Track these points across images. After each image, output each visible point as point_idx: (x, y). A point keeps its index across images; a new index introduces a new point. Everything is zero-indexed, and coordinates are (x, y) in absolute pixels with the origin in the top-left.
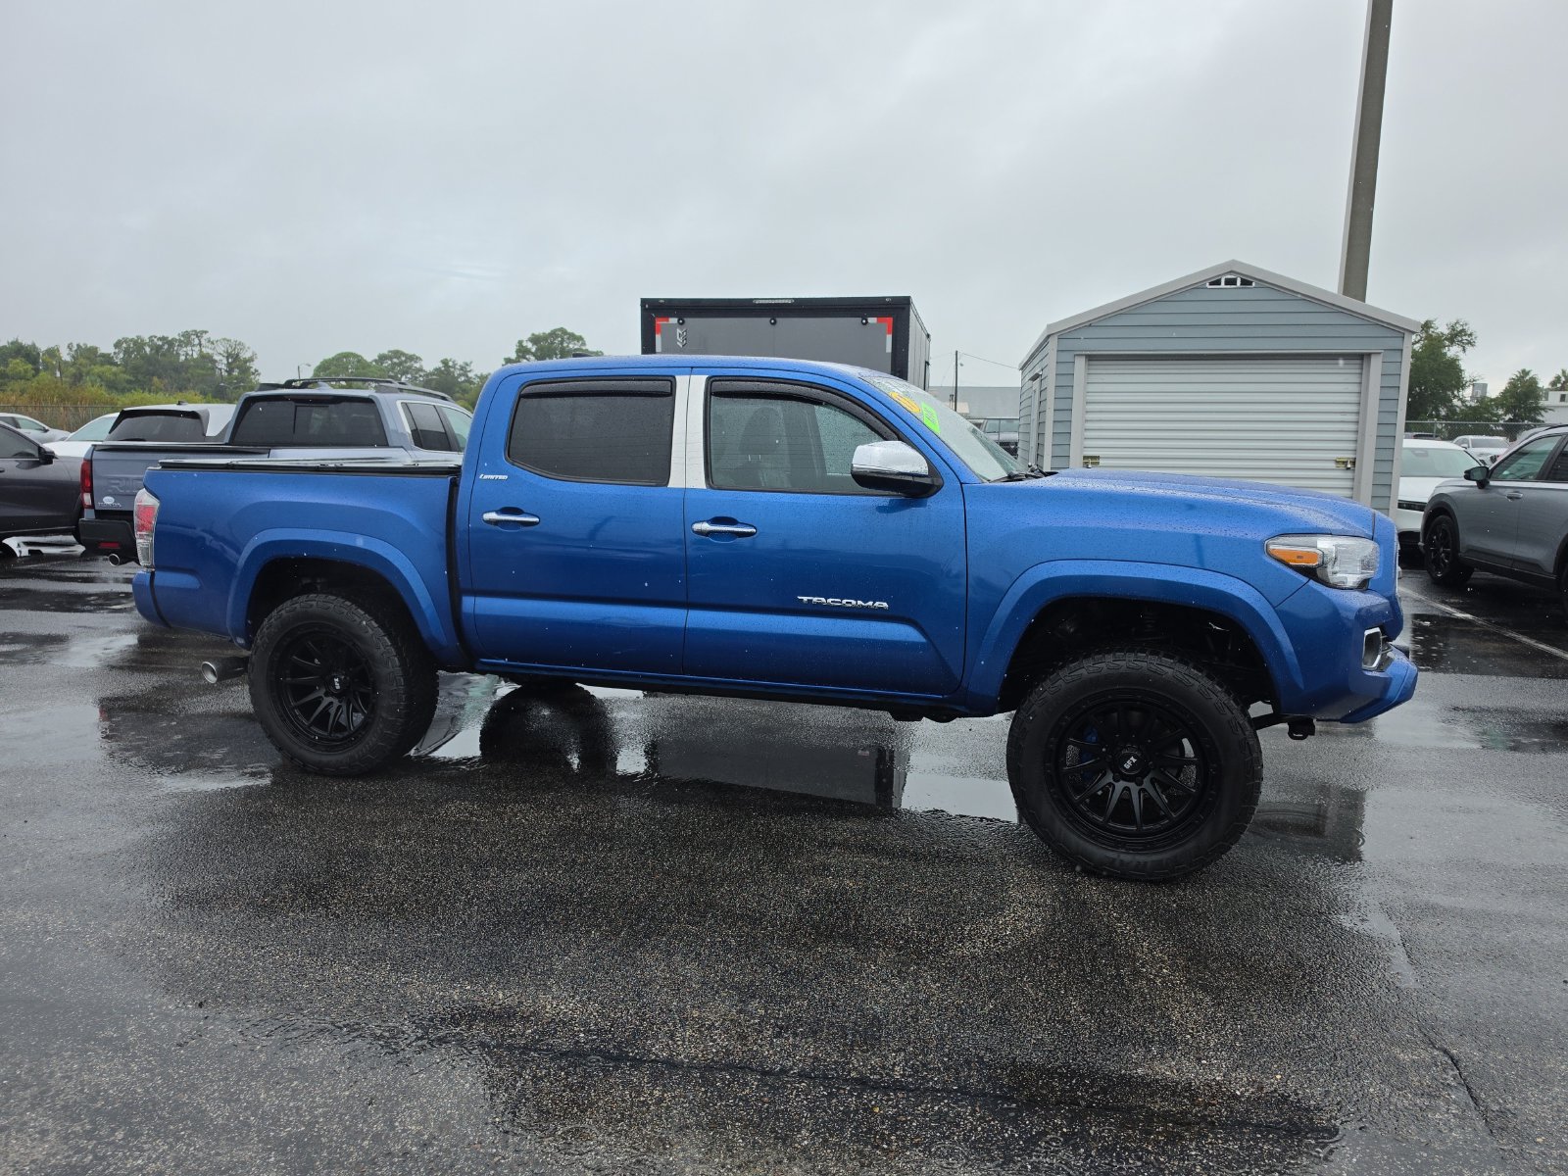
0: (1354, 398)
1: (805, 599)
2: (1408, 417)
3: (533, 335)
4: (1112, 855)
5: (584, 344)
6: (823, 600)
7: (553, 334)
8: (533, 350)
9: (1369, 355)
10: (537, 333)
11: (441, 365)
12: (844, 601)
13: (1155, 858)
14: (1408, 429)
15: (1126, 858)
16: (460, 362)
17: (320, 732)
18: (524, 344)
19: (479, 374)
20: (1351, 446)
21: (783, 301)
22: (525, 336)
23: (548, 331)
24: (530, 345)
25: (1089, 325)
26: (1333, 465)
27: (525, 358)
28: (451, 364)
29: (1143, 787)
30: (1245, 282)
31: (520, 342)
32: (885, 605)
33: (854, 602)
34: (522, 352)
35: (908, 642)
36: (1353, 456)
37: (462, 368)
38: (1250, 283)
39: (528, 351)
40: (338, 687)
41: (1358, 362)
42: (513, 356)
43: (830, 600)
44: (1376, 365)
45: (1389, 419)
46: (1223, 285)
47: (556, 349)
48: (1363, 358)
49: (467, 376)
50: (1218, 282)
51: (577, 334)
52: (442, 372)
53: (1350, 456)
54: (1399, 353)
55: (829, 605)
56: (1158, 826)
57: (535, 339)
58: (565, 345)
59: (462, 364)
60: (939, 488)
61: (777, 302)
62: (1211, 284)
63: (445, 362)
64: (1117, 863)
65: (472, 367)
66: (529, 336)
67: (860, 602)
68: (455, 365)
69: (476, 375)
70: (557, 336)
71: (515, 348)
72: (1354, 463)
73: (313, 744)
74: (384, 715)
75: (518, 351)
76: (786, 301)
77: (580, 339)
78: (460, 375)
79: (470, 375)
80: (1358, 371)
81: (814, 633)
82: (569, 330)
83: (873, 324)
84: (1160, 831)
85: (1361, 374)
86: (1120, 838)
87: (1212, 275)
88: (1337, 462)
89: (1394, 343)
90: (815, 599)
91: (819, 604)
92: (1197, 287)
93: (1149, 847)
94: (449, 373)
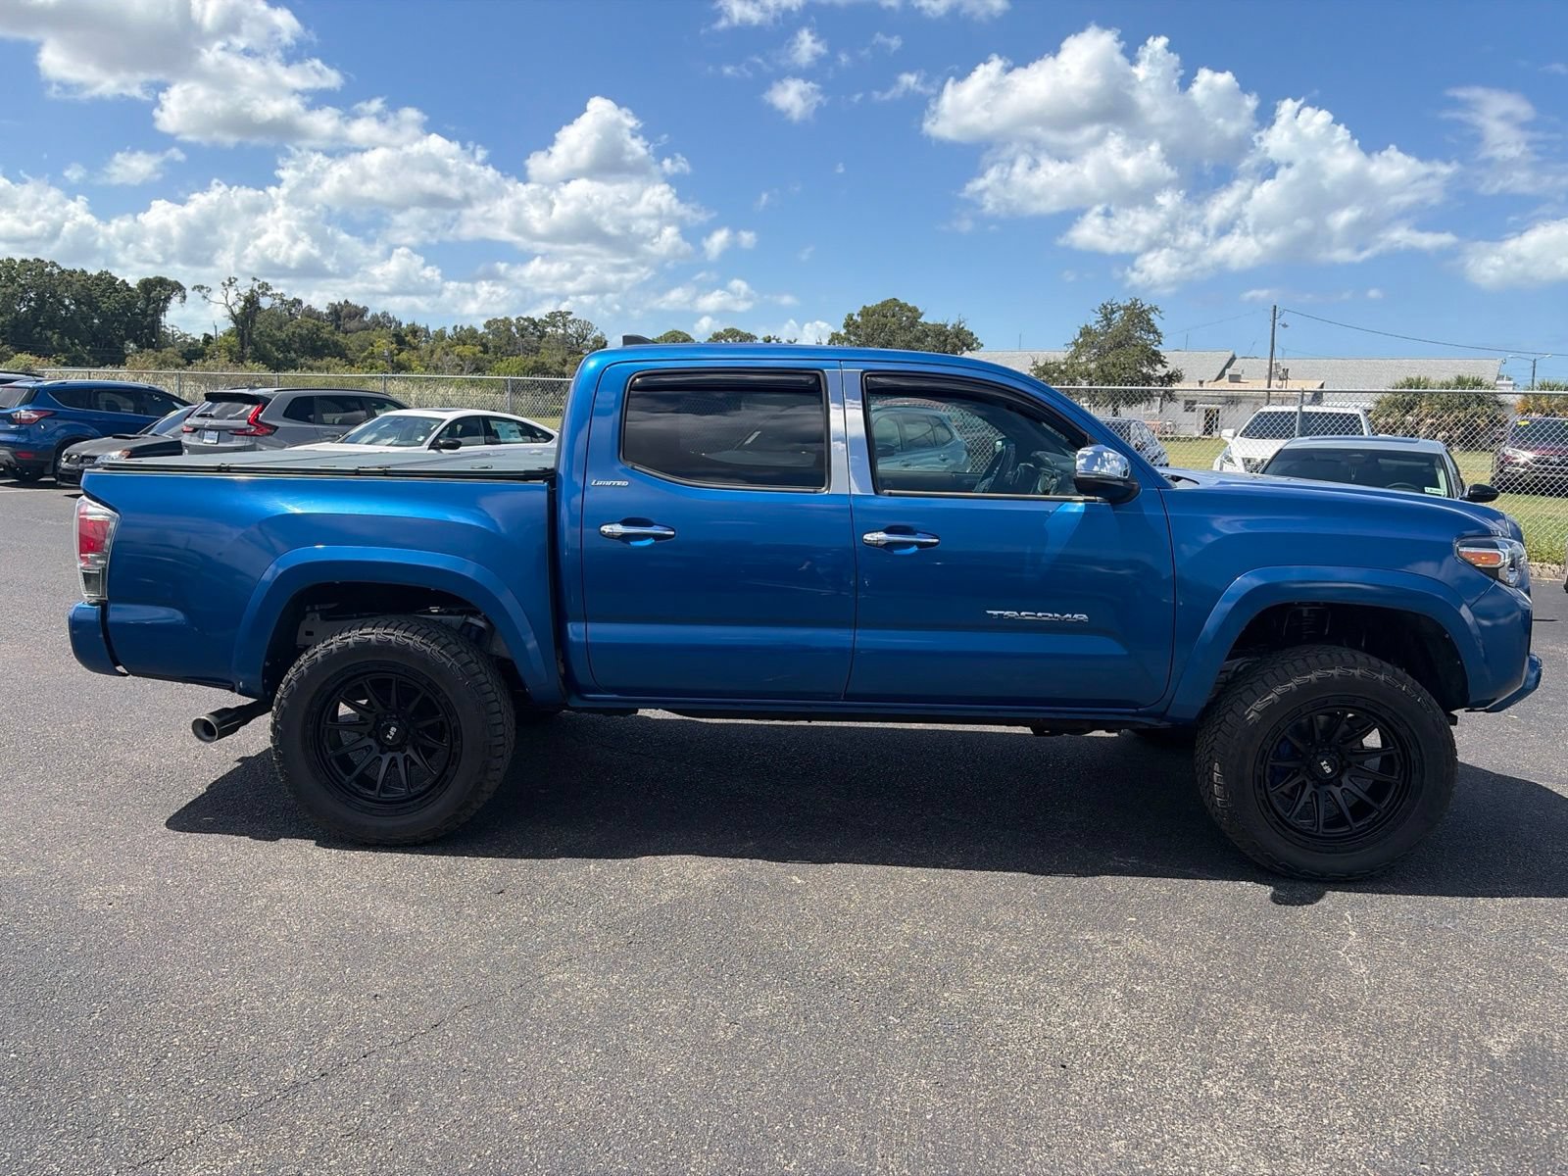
1: (995, 613)
6: (1015, 614)
12: (1039, 615)
32: (1085, 617)
33: (1050, 615)
40: (392, 737)
43: (1020, 614)
55: (1023, 620)
60: (1136, 492)
67: (1057, 615)
81: (1004, 650)
90: (1006, 613)
91: (1011, 619)
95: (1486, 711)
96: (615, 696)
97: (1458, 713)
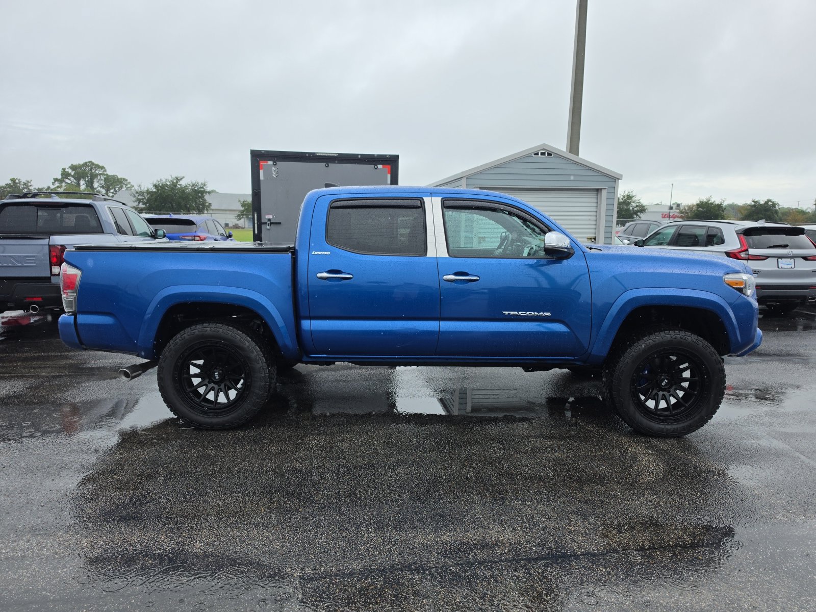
0: (594, 209)
1: (507, 313)
2: (618, 217)
3: (72, 165)
4: (662, 426)
5: (105, 171)
6: (516, 313)
7: (85, 165)
8: (73, 174)
9: (601, 189)
10: (74, 164)
11: (10, 182)
12: (528, 313)
13: (681, 425)
14: (618, 224)
15: (669, 427)
16: (23, 180)
17: (207, 405)
18: (67, 170)
19: (37, 188)
20: (594, 231)
21: (332, 155)
22: (67, 166)
23: (81, 163)
24: (70, 171)
25: (481, 173)
26: (586, 240)
27: (67, 178)
28: (17, 181)
29: (671, 393)
30: (549, 154)
31: (64, 169)
32: (549, 314)
33: (533, 313)
34: (65, 175)
35: (561, 332)
36: (595, 236)
37: (25, 184)
38: (551, 155)
39: (69, 175)
40: (217, 378)
41: (596, 192)
42: (59, 177)
43: (520, 313)
44: (604, 193)
45: (610, 218)
46: (540, 155)
47: (87, 173)
48: (598, 191)
49: (29, 189)
50: (537, 154)
51: (101, 164)
52: (12, 186)
53: (593, 235)
54: (613, 188)
55: (520, 316)
56: (679, 411)
57: (73, 168)
58: (93, 171)
59: (25, 181)
60: (573, 254)
61: (329, 155)
62: (535, 154)
63: (13, 180)
64: (665, 430)
65: (32, 183)
66: (70, 165)
67: (536, 313)
68: (20, 182)
69: (35, 188)
70: (88, 166)
71: (60, 173)
72: (595, 239)
73: (204, 413)
74: (257, 391)
75: (62, 175)
76: (334, 155)
77: (102, 168)
78: (24, 188)
79: (31, 188)
80: (596, 197)
81: (511, 330)
82: (96, 162)
83: (381, 169)
84: (680, 413)
85: (597, 198)
86: (665, 418)
87: (535, 151)
88: (587, 239)
89: (612, 184)
90: (512, 313)
91: (514, 315)
92: (529, 156)
93: (677, 421)
94: (16, 187)
95: (737, 356)
96: (325, 355)
97: (725, 357)
